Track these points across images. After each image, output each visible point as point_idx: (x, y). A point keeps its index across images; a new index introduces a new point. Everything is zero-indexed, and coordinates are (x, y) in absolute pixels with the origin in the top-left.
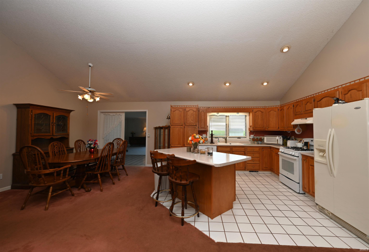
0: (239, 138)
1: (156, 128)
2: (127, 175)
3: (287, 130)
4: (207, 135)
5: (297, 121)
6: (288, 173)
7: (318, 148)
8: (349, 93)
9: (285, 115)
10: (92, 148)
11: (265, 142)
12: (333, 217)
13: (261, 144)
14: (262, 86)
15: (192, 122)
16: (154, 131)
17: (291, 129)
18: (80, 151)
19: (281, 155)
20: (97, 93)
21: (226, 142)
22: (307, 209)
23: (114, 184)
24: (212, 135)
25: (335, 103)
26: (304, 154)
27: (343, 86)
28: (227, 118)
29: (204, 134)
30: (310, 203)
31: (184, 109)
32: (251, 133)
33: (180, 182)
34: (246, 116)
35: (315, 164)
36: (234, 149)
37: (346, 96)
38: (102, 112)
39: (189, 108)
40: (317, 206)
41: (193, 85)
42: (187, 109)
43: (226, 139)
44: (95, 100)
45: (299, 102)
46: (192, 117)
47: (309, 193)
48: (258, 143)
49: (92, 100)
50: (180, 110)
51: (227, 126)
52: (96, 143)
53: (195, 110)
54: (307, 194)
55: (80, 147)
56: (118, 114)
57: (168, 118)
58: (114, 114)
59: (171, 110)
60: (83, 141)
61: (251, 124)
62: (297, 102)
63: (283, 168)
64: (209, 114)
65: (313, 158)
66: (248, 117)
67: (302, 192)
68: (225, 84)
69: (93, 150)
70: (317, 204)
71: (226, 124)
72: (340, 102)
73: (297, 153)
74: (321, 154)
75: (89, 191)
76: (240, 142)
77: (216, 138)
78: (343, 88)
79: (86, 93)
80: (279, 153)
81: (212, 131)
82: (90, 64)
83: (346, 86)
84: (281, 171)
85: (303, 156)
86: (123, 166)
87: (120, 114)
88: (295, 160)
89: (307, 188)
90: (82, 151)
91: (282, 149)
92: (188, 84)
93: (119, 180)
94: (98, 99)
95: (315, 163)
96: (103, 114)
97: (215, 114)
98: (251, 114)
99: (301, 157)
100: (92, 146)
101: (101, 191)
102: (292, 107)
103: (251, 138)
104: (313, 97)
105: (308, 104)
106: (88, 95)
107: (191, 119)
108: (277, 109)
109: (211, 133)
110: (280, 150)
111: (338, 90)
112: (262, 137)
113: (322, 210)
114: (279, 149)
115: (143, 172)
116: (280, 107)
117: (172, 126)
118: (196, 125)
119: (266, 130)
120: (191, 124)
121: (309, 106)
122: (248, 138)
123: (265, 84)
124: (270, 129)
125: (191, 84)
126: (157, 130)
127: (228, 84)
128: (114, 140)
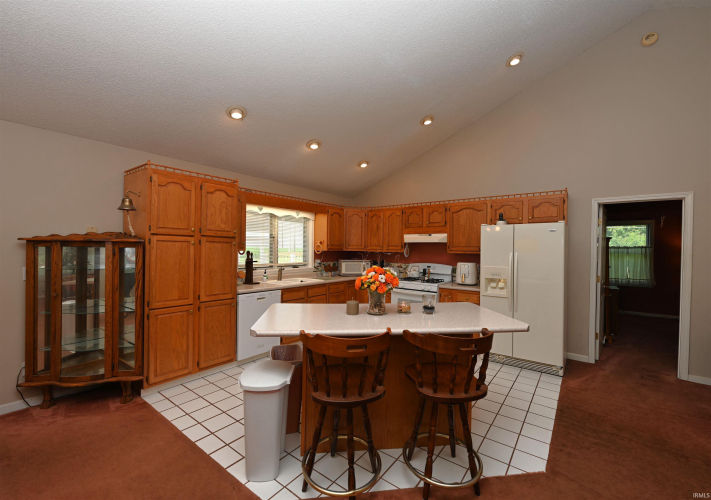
0: (295, 266)
3: (385, 251)
5: (409, 238)
8: (503, 208)
9: (382, 225)
11: (343, 271)
12: (508, 361)
14: (358, 168)
15: (223, 226)
17: (397, 249)
19: (397, 293)
21: (280, 278)
28: (276, 220)
31: (199, 183)
34: (306, 219)
36: (311, 292)
39: (214, 183)
42: (208, 187)
50: (186, 185)
51: (275, 242)
53: (232, 193)
57: (128, 207)
59: (151, 178)
61: (324, 238)
62: (410, 208)
64: (251, 209)
68: (309, 144)
71: (272, 237)
73: (434, 287)
74: (494, 285)
78: (493, 202)
83: (497, 200)
85: (442, 290)
92: (231, 112)
97: (256, 209)
98: (323, 219)
99: (438, 292)
103: (316, 265)
104: (445, 204)
105: (436, 213)
107: (218, 220)
108: (364, 215)
111: (485, 202)
116: (370, 212)
118: (234, 238)
119: (345, 250)
120: (219, 234)
121: (437, 217)
122: (311, 265)
123: (364, 166)
124: (351, 249)
125: (237, 115)
126: (42, 251)
127: (314, 147)
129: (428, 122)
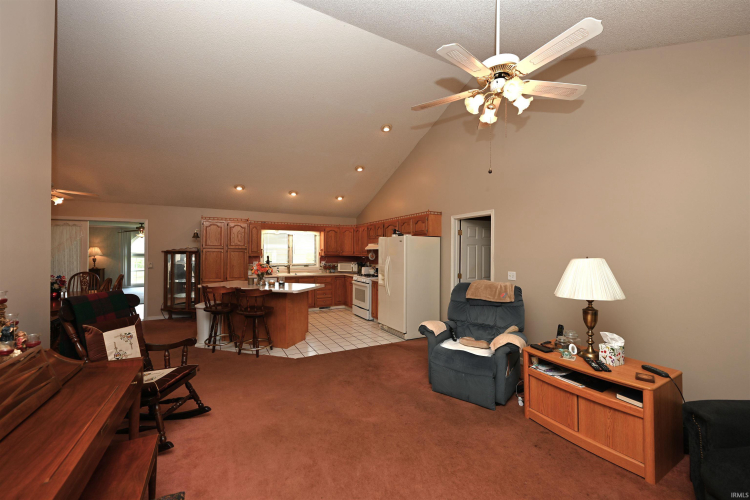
0: (307, 265)
1: (166, 253)
3: (361, 256)
4: (259, 262)
5: (370, 247)
6: (360, 302)
7: (381, 273)
9: (360, 238)
11: (339, 270)
13: (333, 273)
14: (337, 201)
15: (239, 243)
17: (365, 254)
19: (355, 284)
21: (289, 273)
24: (268, 262)
26: (373, 281)
28: (291, 237)
29: (256, 259)
31: (226, 224)
32: (322, 258)
34: (315, 235)
35: (379, 289)
39: (234, 222)
40: (380, 326)
41: (243, 189)
42: (231, 225)
43: (289, 268)
46: (239, 236)
48: (331, 272)
50: (219, 225)
51: (290, 250)
53: (244, 226)
56: (71, 224)
57: (196, 237)
58: (61, 223)
59: (203, 224)
61: (323, 247)
62: (370, 225)
63: (356, 298)
64: (264, 232)
66: (318, 238)
67: (371, 318)
68: (290, 194)
70: (380, 324)
71: (289, 247)
72: (397, 232)
73: (368, 280)
76: (308, 272)
77: (273, 266)
80: (353, 282)
81: (268, 257)
84: (355, 301)
87: (77, 224)
88: (367, 287)
89: (374, 312)
91: (356, 277)
92: (236, 187)
94: (58, 202)
97: (273, 232)
98: (322, 234)
99: (371, 284)
102: (366, 229)
103: (322, 265)
105: (379, 229)
107: (237, 240)
108: (352, 230)
109: (266, 259)
110: (354, 278)
111: (398, 220)
112: (336, 264)
114: (352, 277)
116: (356, 227)
117: (204, 251)
118: (245, 249)
119: (340, 255)
120: (237, 247)
122: (318, 265)
123: (340, 199)
124: (345, 254)
125: (239, 189)
126: (169, 255)
127: (294, 195)
128: (74, 276)
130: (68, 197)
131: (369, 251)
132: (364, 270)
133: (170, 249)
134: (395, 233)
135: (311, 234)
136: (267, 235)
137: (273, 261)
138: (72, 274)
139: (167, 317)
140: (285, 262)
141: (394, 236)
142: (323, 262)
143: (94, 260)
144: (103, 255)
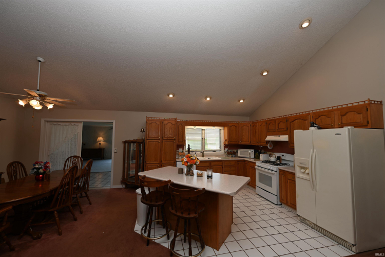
0: (214, 151)
1: (125, 142)
2: (90, 204)
3: (259, 145)
4: (183, 149)
5: (270, 138)
6: (266, 186)
7: (300, 165)
8: (320, 118)
9: (257, 130)
10: (41, 174)
11: (239, 155)
12: (315, 227)
13: (234, 157)
14: (239, 103)
15: (170, 136)
16: (122, 145)
17: (264, 144)
18: (16, 177)
19: (258, 169)
20: (49, 98)
21: (203, 156)
22: (291, 221)
23: (75, 220)
24: (189, 149)
25: (311, 126)
26: (282, 169)
27: (314, 111)
28: (204, 131)
29: (181, 148)
30: (290, 214)
31: (162, 121)
32: (225, 146)
33: (188, 216)
34: (220, 130)
35: (297, 180)
36: (212, 164)
37: (317, 120)
38: (48, 121)
39: (167, 120)
40: (299, 217)
41: (174, 96)
42: (165, 122)
43: (203, 153)
44: (45, 107)
45: (271, 120)
46: (171, 131)
47: (287, 204)
48: (232, 157)
49: (40, 107)
50: (158, 123)
51: (203, 140)
52: (48, 167)
53: (174, 123)
54: (283, 205)
55: (15, 172)
56: (73, 124)
57: (143, 131)
58: (67, 124)
59: (147, 122)
60: (20, 163)
61: (227, 138)
62: (270, 120)
63: (260, 181)
64: (187, 127)
65: (294, 174)
66: (222, 131)
67: (279, 203)
68: (206, 98)
69: (42, 176)
70: (299, 216)
71: (202, 138)
72: (315, 125)
73: (275, 168)
74: (303, 170)
75: (39, 238)
76: (216, 156)
77: (192, 152)
78: (314, 113)
79: (33, 97)
80: (256, 167)
81: (189, 145)
82: (40, 59)
83: (316, 112)
84: (258, 183)
85: (280, 170)
86: (86, 193)
87: (76, 124)
88: (274, 174)
89: (285, 200)
90: (18, 177)
91: (258, 163)
92: (169, 95)
93: (81, 212)
94: (50, 106)
95: (296, 178)
96: (49, 124)
97: (192, 127)
98: (226, 129)
99: (278, 171)
100: (41, 171)
101: (60, 234)
102: (264, 124)
103: (225, 151)
104: (286, 117)
105: (282, 123)
106: (37, 100)
107: (169, 134)
108: (249, 125)
109: (187, 147)
110: (257, 164)
111: (309, 114)
112: (235, 151)
113: (303, 221)
114: (255, 163)
115: (110, 197)
116: (252, 123)
117: (147, 141)
118: (175, 140)
119: (240, 144)
120: (169, 138)
121: (282, 126)
122: (222, 151)
123: (242, 101)
124: (243, 143)
125: (171, 96)
126: (127, 144)
127: (208, 99)
128: (68, 159)
129: (265, 74)
130: (56, 103)
131: (268, 142)
132: (262, 157)
133: (127, 140)
134: (312, 125)
135: (217, 128)
136: (189, 129)
137: (192, 148)
138: (67, 158)
139: (124, 186)
140: (200, 149)
141: (313, 128)
142: (226, 149)
143: (100, 144)
144: (104, 141)
